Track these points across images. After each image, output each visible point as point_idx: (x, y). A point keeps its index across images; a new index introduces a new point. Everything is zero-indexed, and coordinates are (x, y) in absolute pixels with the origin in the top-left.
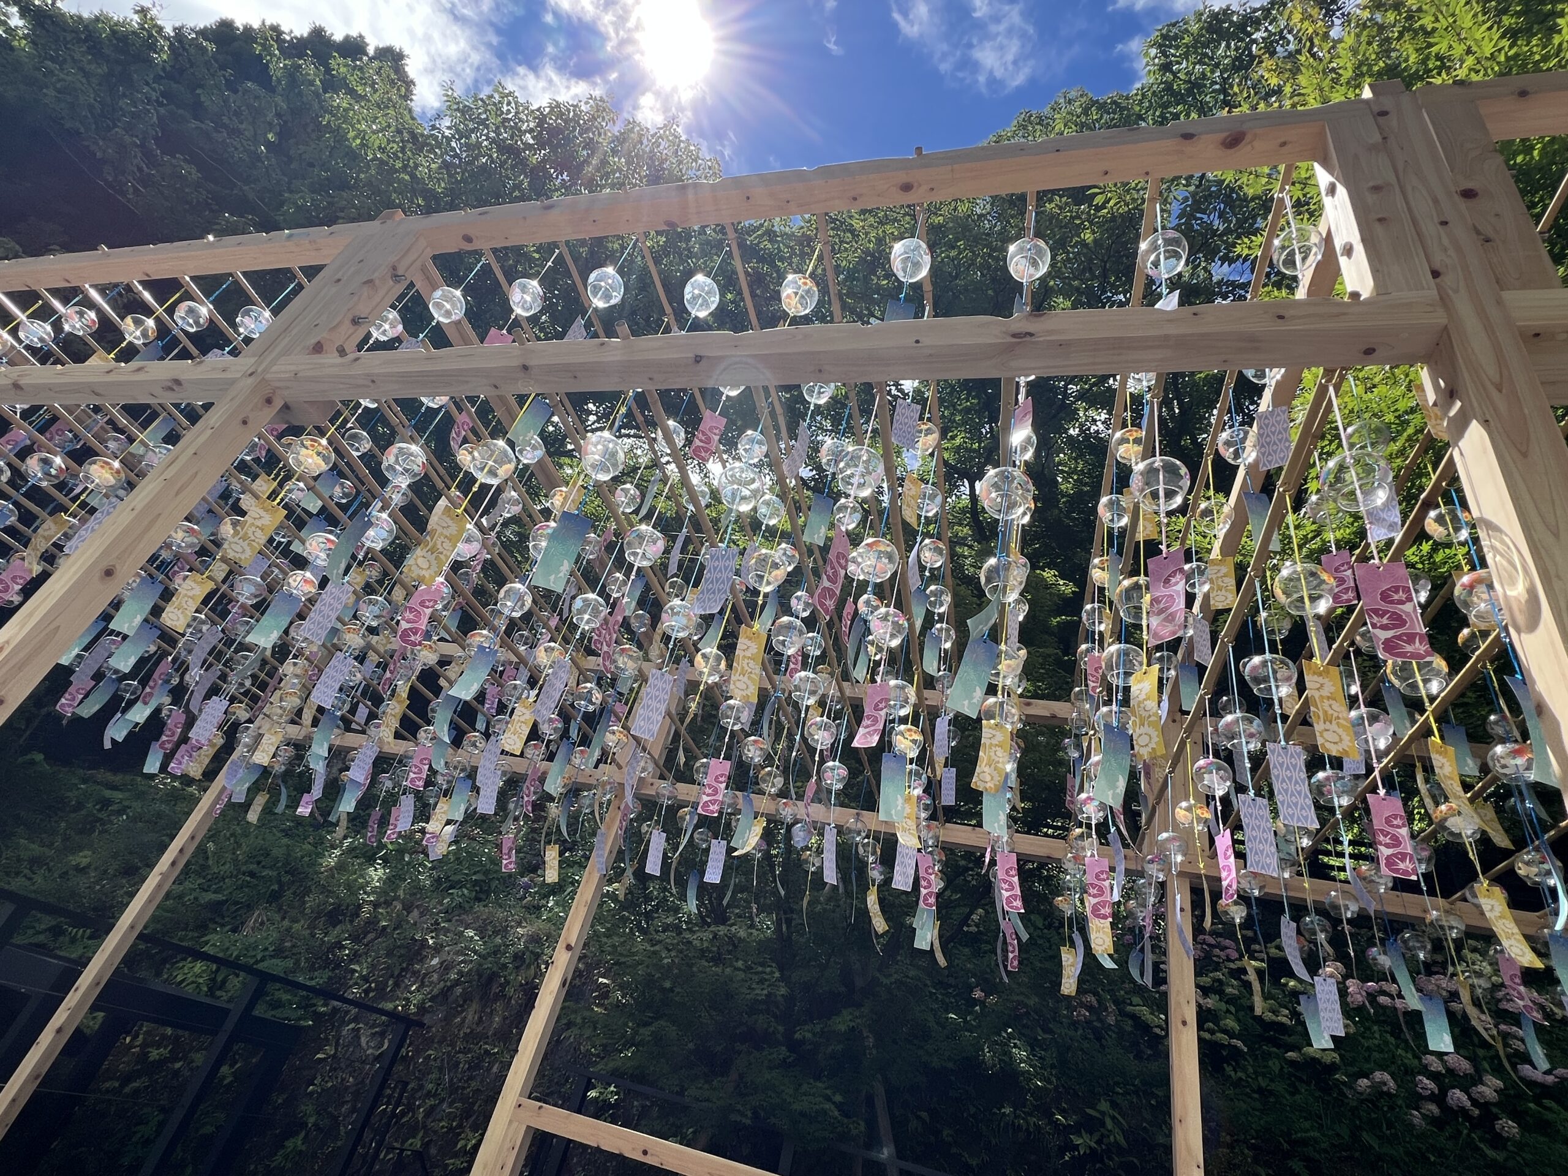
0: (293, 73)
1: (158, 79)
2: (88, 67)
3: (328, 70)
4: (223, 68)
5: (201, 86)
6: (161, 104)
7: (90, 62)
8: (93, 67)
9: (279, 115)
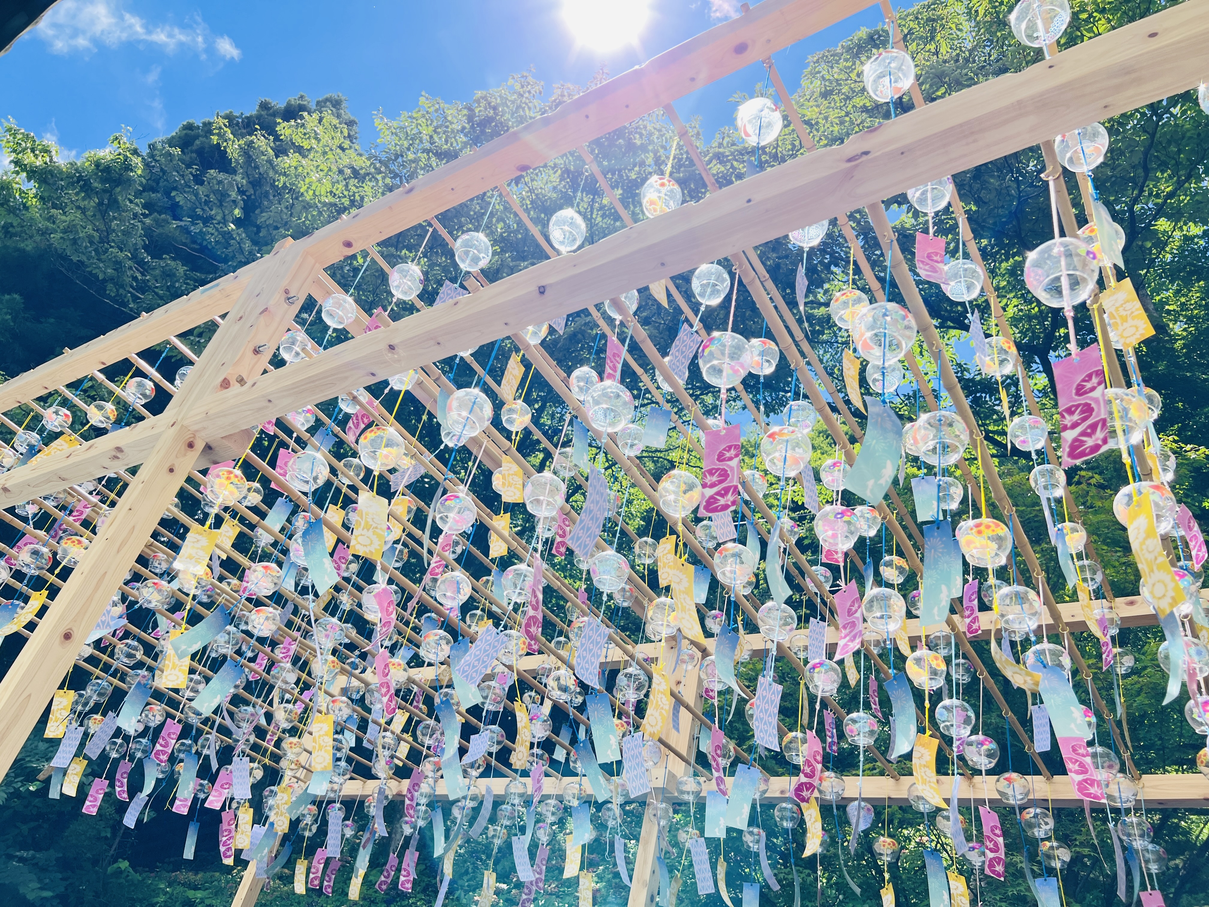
0: (248, 152)
1: (139, 194)
2: (82, 204)
3: (277, 138)
4: (189, 166)
5: (175, 189)
6: (145, 216)
7: (84, 199)
8: (86, 202)
9: (241, 192)
